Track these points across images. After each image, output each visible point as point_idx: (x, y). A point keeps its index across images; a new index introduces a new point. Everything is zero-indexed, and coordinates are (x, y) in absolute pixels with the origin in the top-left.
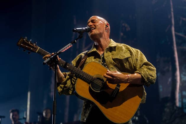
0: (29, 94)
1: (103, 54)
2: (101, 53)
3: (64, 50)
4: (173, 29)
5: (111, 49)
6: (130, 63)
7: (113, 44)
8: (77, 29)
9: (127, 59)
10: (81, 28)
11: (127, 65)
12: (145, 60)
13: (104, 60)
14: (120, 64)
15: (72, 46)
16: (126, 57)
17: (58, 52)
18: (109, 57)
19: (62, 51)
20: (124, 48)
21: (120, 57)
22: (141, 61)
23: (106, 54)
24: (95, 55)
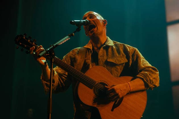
3: (61, 43)
8: (75, 21)
10: (79, 21)
15: (69, 38)
17: (55, 45)
19: (59, 44)
21: (116, 61)
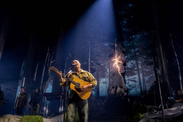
0: (24, 78)
1: (79, 74)
2: (78, 74)
4: (89, 59)
5: (82, 73)
6: (88, 79)
7: (83, 71)
9: (87, 77)
11: (87, 79)
12: (94, 78)
13: (79, 77)
14: (85, 79)
16: (87, 76)
18: (81, 76)
20: (86, 73)
22: (92, 78)
23: (80, 75)
24: (76, 75)
